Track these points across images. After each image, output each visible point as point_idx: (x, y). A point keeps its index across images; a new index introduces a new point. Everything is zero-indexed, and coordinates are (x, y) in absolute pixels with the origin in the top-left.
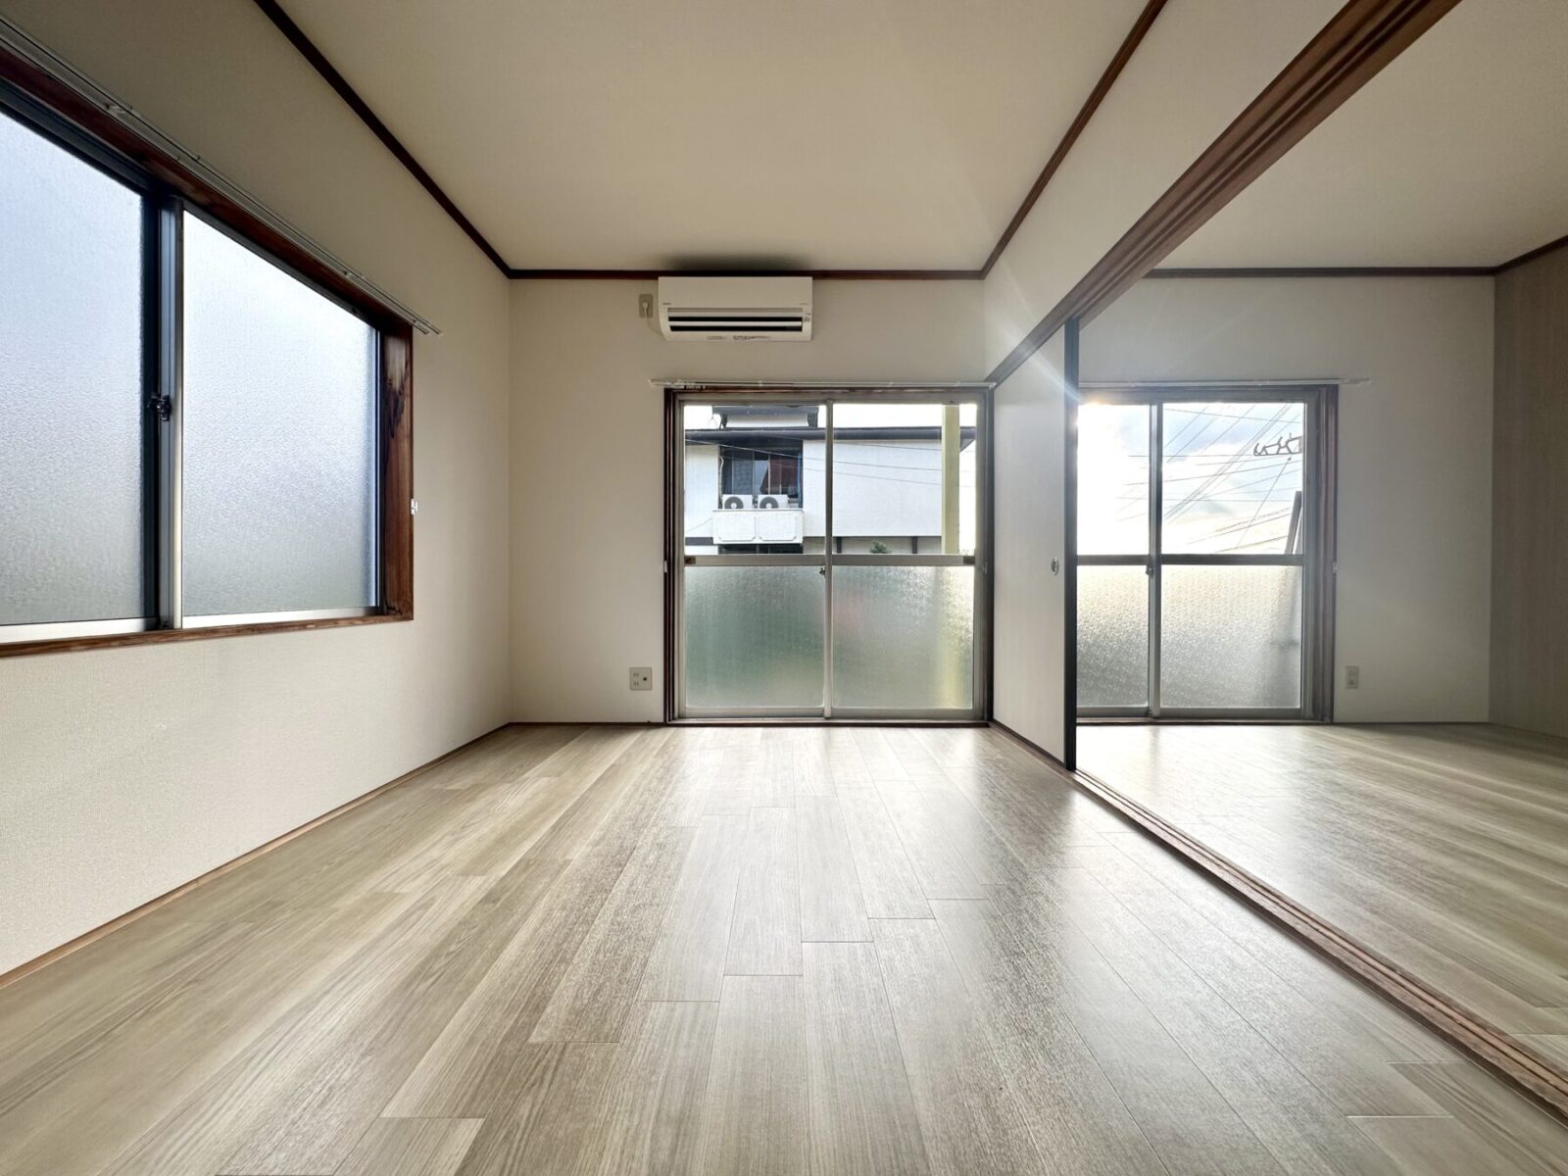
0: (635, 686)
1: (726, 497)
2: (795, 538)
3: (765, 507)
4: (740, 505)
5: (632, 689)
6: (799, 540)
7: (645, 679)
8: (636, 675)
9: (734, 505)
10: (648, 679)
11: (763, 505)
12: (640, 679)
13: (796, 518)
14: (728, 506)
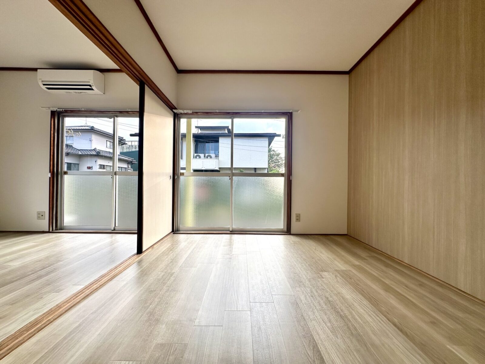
0: (39, 218)
1: (195, 155)
2: (215, 168)
3: (208, 158)
4: (200, 157)
5: (38, 219)
6: (217, 169)
7: (42, 216)
8: (39, 214)
9: (198, 157)
10: (44, 215)
11: (207, 157)
12: (40, 215)
13: (216, 161)
14: (196, 157)
